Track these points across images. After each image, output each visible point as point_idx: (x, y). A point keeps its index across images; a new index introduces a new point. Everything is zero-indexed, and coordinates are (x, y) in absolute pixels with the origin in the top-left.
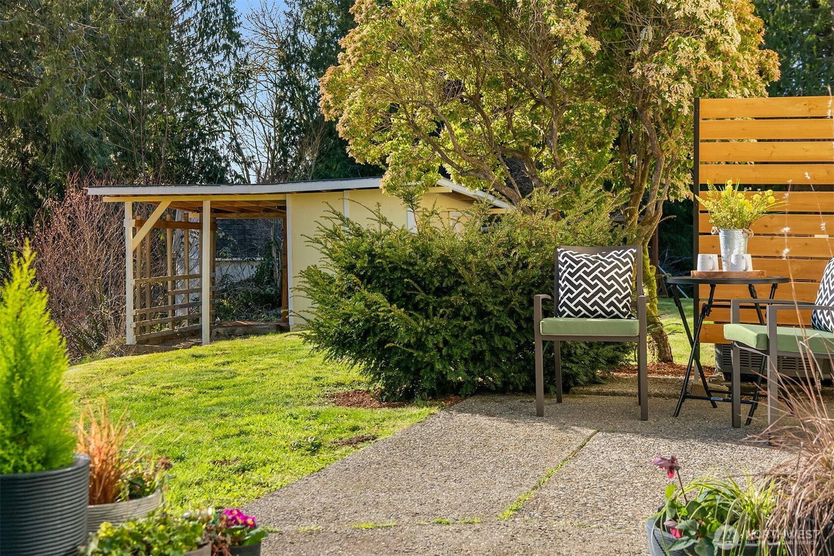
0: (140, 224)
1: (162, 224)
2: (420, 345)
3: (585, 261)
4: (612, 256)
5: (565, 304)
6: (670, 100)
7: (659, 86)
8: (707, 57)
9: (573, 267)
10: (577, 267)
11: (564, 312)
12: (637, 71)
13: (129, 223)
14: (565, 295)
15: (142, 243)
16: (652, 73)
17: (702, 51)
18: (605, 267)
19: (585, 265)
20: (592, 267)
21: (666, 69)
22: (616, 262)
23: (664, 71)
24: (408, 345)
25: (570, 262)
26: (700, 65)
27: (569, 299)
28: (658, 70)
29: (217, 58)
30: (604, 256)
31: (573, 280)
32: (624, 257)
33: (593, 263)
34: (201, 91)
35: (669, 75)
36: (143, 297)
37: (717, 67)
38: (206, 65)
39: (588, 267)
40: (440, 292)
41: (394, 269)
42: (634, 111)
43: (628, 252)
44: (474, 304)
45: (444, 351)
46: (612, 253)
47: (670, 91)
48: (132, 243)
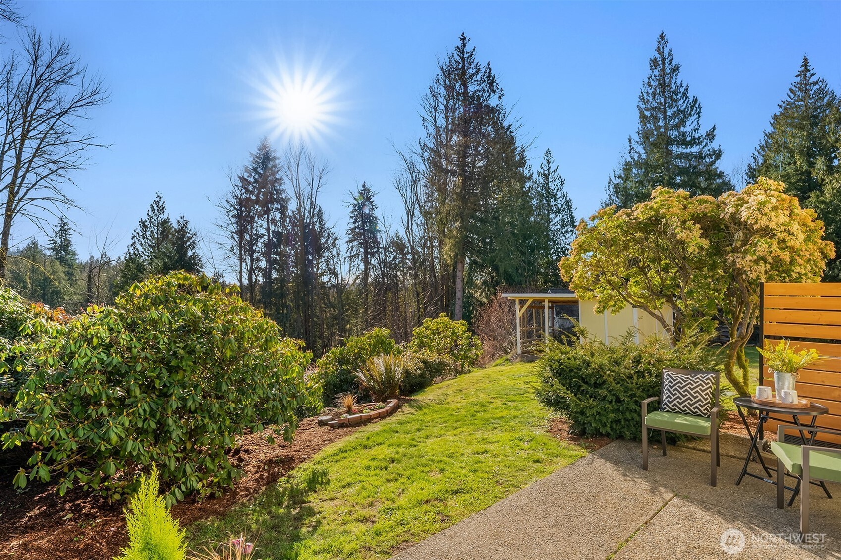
0: (522, 307)
1: (530, 307)
2: (582, 413)
3: (679, 380)
4: (698, 378)
5: (666, 404)
6: (751, 276)
7: (743, 267)
8: (778, 249)
9: (672, 383)
10: (674, 383)
11: (665, 408)
12: (730, 258)
13: (518, 307)
14: (666, 398)
15: (523, 315)
16: (740, 260)
17: (775, 247)
18: (692, 385)
19: (679, 382)
20: (684, 384)
21: (749, 258)
22: (701, 382)
23: (747, 259)
24: (576, 413)
25: (670, 379)
26: (772, 255)
27: (668, 401)
28: (743, 258)
29: (568, 235)
30: (693, 377)
31: (671, 390)
32: (706, 380)
33: (685, 381)
34: (562, 248)
35: (751, 261)
36: (524, 334)
37: (786, 256)
38: (564, 238)
39: (682, 384)
40: (596, 385)
41: (571, 371)
42: (733, 276)
43: (709, 376)
44: (614, 395)
45: (597, 418)
46: (698, 376)
47: (751, 271)
48: (519, 315)
